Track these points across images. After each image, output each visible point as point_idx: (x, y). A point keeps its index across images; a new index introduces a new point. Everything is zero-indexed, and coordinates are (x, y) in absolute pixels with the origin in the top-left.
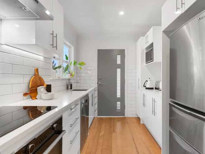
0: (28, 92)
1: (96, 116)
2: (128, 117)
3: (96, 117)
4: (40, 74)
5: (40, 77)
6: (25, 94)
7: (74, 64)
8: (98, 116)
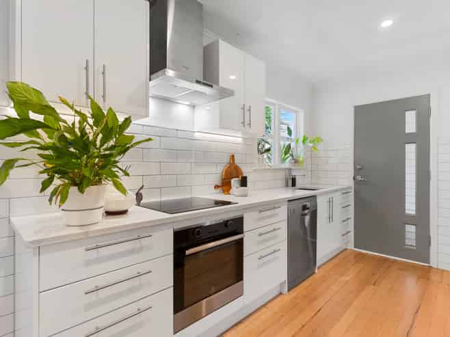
0: (219, 185)
1: (351, 246)
2: (440, 267)
3: (349, 248)
4: (236, 162)
5: (237, 166)
6: (216, 187)
7: (303, 142)
8: (355, 247)
